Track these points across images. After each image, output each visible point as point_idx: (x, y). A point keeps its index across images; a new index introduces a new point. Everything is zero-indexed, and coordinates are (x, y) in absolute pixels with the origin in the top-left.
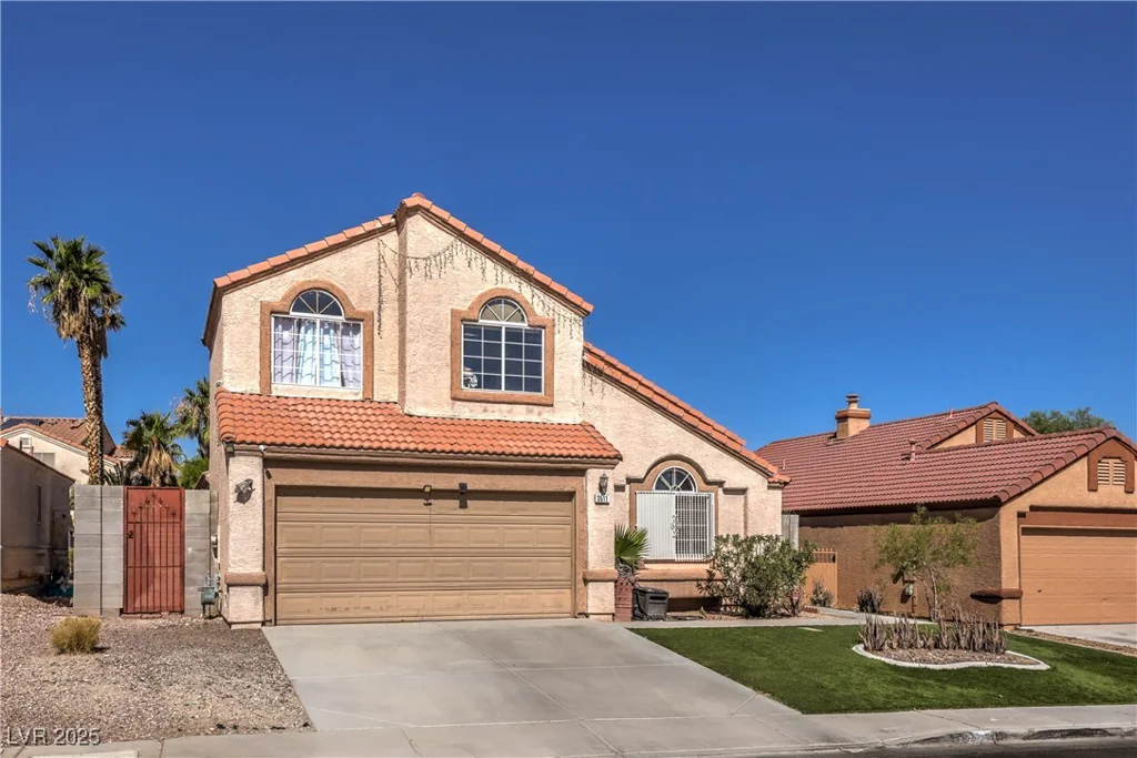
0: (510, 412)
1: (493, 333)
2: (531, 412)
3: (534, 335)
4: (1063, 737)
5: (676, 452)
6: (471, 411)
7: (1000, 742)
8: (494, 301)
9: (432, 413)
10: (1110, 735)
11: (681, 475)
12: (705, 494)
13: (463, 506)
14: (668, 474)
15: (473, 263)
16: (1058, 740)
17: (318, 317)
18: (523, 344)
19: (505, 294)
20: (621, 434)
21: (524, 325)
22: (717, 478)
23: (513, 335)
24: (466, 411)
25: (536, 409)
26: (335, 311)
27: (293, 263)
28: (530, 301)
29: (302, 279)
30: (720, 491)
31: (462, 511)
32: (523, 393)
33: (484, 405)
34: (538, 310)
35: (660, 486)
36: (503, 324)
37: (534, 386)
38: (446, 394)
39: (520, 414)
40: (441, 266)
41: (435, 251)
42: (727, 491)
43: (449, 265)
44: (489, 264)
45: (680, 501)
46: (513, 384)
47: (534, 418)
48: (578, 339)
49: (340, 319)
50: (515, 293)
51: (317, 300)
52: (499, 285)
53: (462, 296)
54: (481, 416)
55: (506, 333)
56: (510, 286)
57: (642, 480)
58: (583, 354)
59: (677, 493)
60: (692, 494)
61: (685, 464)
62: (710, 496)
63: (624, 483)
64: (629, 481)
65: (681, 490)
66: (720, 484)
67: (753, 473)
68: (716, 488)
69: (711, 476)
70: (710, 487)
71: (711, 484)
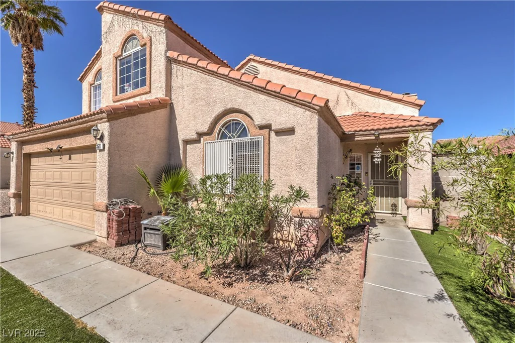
3: (143, 53)
5: (230, 106)
8: (128, 39)
11: (238, 123)
12: (257, 139)
13: (70, 158)
14: (227, 126)
17: (101, 81)
18: (140, 59)
19: (131, 33)
21: (139, 48)
22: (264, 122)
23: (136, 56)
25: (144, 97)
28: (141, 32)
30: (273, 134)
31: (70, 162)
32: (139, 89)
33: (124, 102)
34: (145, 35)
35: (224, 136)
36: (132, 51)
37: (143, 83)
38: (112, 100)
40: (111, 34)
42: (279, 133)
43: (113, 30)
45: (236, 147)
46: (136, 86)
48: (163, 43)
50: (134, 30)
52: (129, 30)
53: (117, 45)
55: (133, 57)
56: (133, 27)
57: (209, 133)
58: (166, 51)
59: (235, 140)
60: (247, 139)
61: (241, 115)
62: (261, 139)
63: (195, 136)
64: (200, 135)
65: (239, 136)
66: (268, 127)
67: (299, 110)
68: (266, 131)
69: (258, 121)
70: (261, 131)
71: (262, 127)
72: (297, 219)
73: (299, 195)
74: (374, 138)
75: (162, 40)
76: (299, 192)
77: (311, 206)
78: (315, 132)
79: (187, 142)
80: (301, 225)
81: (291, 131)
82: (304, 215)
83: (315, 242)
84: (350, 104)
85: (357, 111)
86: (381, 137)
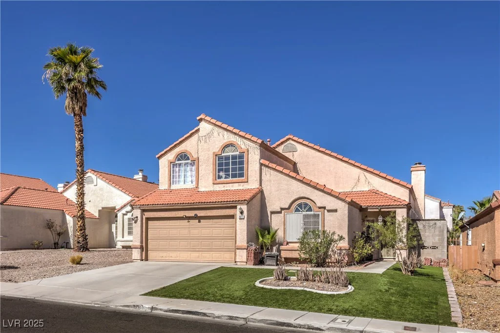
0: (232, 186)
1: (227, 158)
2: (240, 185)
3: (241, 157)
4: (183, 313)
5: (302, 196)
6: (219, 187)
7: (153, 311)
8: (227, 146)
9: (207, 190)
10: (208, 316)
11: (306, 205)
12: (318, 213)
13: (199, 222)
14: (300, 205)
15: (220, 134)
16: (180, 315)
17: (183, 162)
18: (238, 160)
19: (231, 143)
20: (278, 190)
21: (237, 153)
22: (322, 206)
23: (234, 157)
24: (218, 188)
25: (242, 184)
26: (188, 159)
27: (175, 146)
28: (239, 144)
29: (179, 150)
30: (326, 211)
32: (237, 179)
33: (224, 185)
34: (243, 146)
35: (297, 210)
36: (231, 154)
37: (241, 175)
38: (211, 182)
39: (236, 187)
40: (210, 137)
41: (208, 132)
42: (329, 211)
43: (212, 136)
44: (225, 133)
45: (305, 217)
46: (234, 176)
47: (241, 188)
48: (257, 155)
49: (189, 161)
50: (234, 141)
51: (183, 156)
52: (229, 140)
53: (217, 147)
54: (223, 189)
55: (232, 157)
56: (233, 140)
57: (289, 208)
58: (260, 160)
59: (304, 213)
60: (312, 213)
61: (308, 200)
62: (320, 213)
63: (279, 210)
64: (282, 209)
65: (306, 211)
66: (324, 208)
67: (340, 202)
68: (323, 209)
69: (319, 205)
70: (320, 209)
71: (320, 208)
72: (339, 251)
73: (341, 238)
74: (378, 210)
75: (256, 153)
76: (342, 237)
77: (344, 244)
78: (346, 212)
79: (272, 213)
80: (340, 253)
81: (336, 211)
82: (342, 249)
83: (347, 260)
84: (367, 183)
85: (372, 188)
86: (382, 210)
